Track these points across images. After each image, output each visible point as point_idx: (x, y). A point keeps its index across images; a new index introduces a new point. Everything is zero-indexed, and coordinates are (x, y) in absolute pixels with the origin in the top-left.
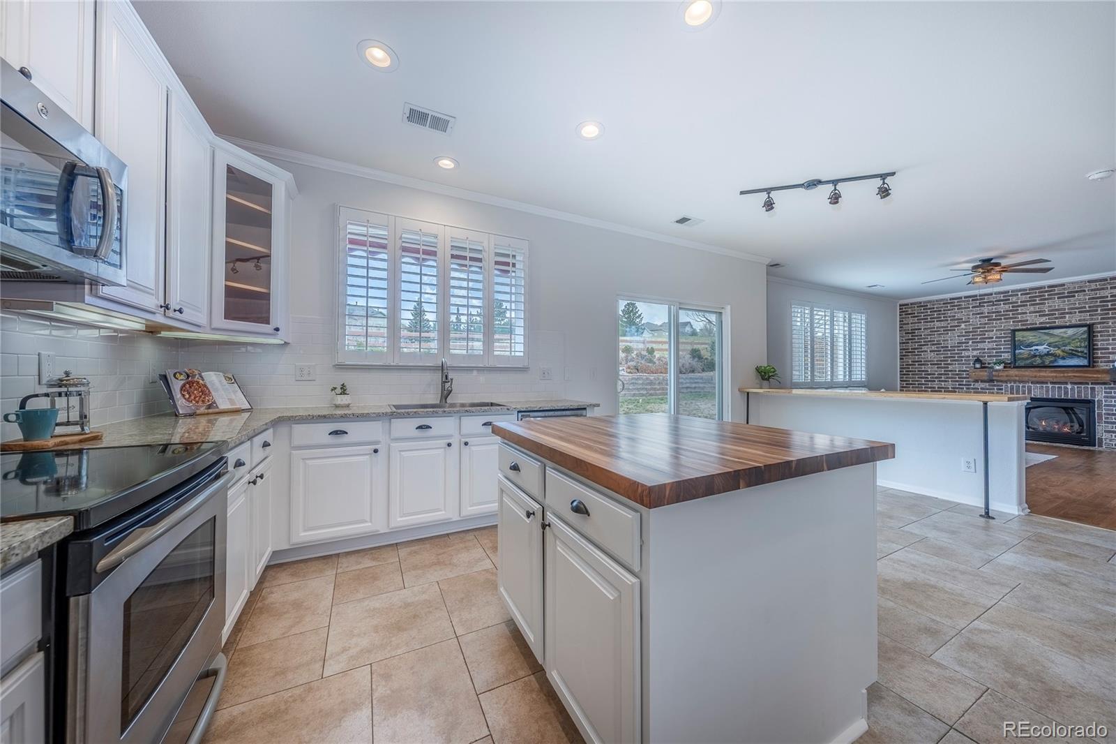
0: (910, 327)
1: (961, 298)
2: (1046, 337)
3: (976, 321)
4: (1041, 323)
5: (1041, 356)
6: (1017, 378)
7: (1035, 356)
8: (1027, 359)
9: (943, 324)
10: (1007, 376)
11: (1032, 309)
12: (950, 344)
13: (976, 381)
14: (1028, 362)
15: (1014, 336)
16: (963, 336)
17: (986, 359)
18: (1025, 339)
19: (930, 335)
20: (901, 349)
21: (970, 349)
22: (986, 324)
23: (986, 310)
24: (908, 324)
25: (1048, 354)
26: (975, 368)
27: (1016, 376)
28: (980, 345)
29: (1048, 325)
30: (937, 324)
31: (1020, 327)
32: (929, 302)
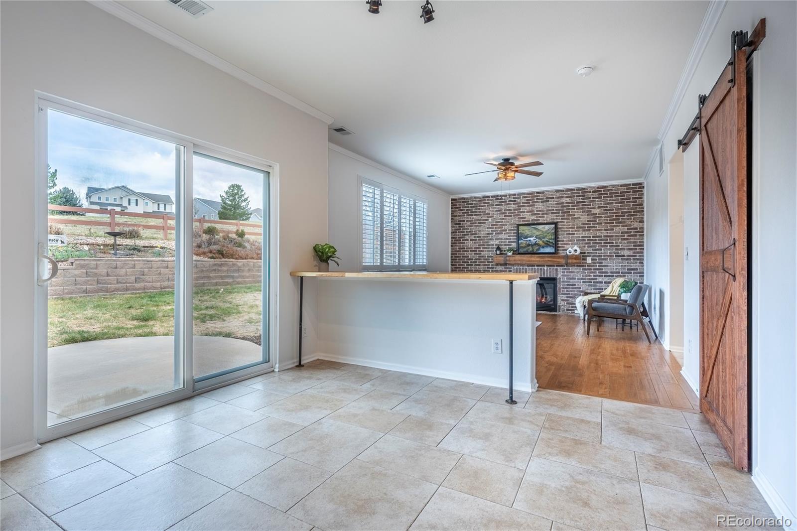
0: (457, 219)
1: (489, 197)
2: (535, 231)
3: (498, 216)
4: (532, 220)
5: (532, 245)
6: (519, 262)
7: (529, 245)
8: (525, 247)
9: (478, 217)
10: (514, 260)
11: (528, 209)
12: (482, 234)
13: (497, 265)
14: (525, 249)
15: (518, 230)
16: (490, 228)
17: (503, 247)
18: (524, 232)
19: (470, 226)
20: (452, 238)
21: (494, 238)
22: (503, 219)
23: (503, 207)
24: (457, 216)
25: (536, 244)
26: (497, 254)
27: (519, 261)
28: (500, 236)
29: (536, 222)
30: (475, 217)
31: (521, 223)
32: (471, 198)
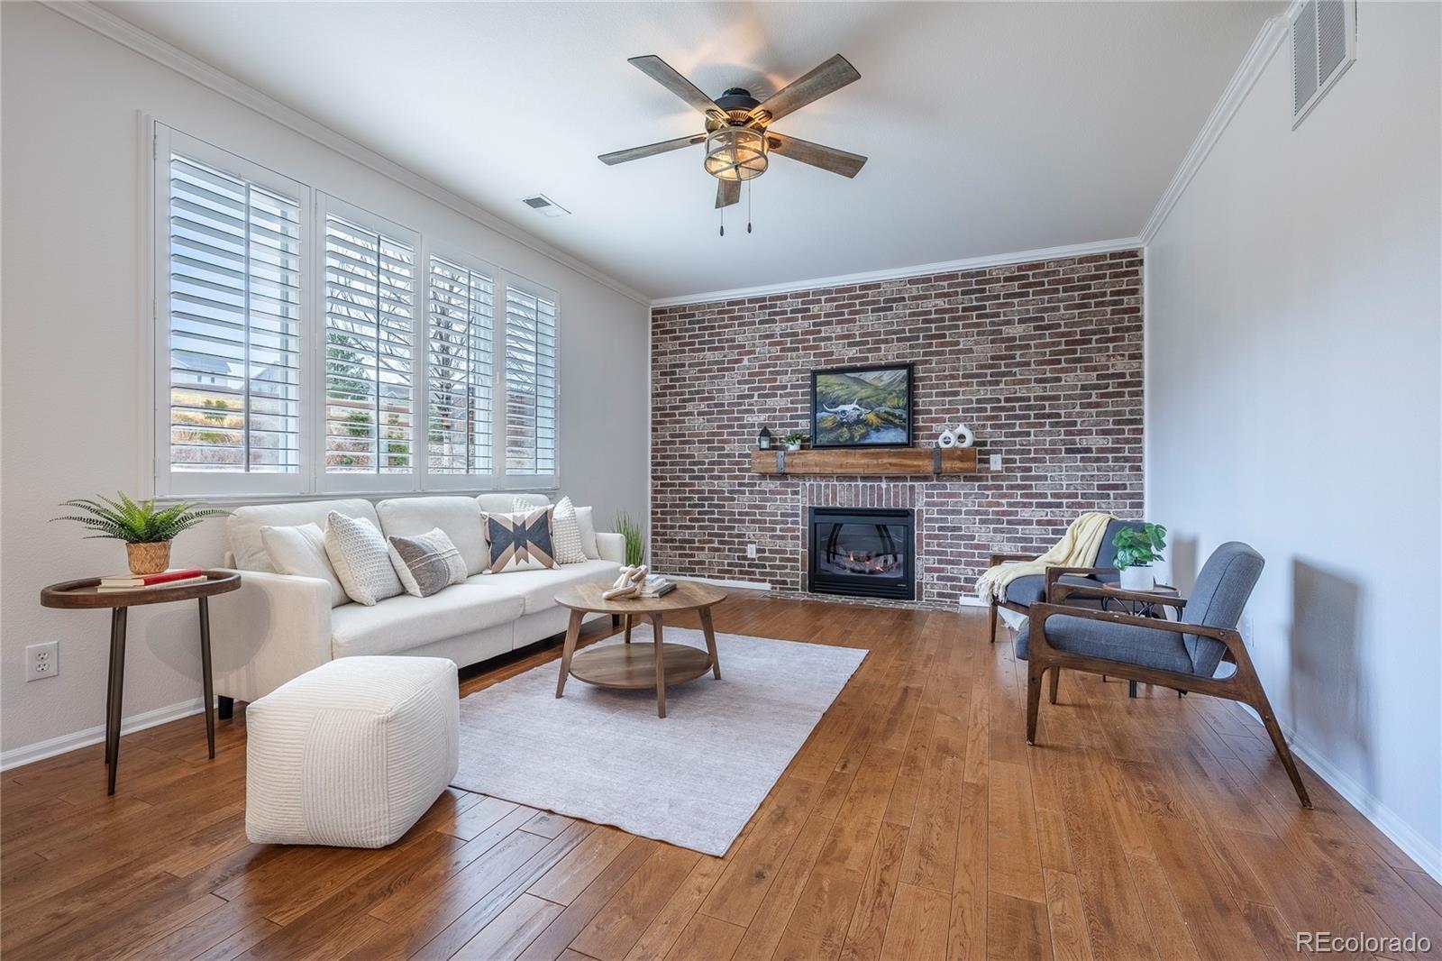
0: (667, 360)
1: (741, 302)
2: (856, 388)
3: (764, 350)
4: (851, 359)
5: (849, 425)
6: (817, 470)
7: (841, 424)
8: (831, 430)
9: (717, 356)
10: (804, 465)
11: (838, 330)
12: (727, 397)
13: (763, 476)
14: (832, 436)
15: (814, 385)
16: (746, 382)
17: (778, 431)
18: (829, 390)
19: (698, 379)
20: (654, 409)
21: (756, 408)
22: (778, 358)
23: (777, 328)
24: (665, 353)
25: (859, 421)
26: (761, 449)
27: (816, 465)
28: (770, 402)
29: (858, 364)
30: (710, 356)
31: (823, 367)
32: (697, 307)
